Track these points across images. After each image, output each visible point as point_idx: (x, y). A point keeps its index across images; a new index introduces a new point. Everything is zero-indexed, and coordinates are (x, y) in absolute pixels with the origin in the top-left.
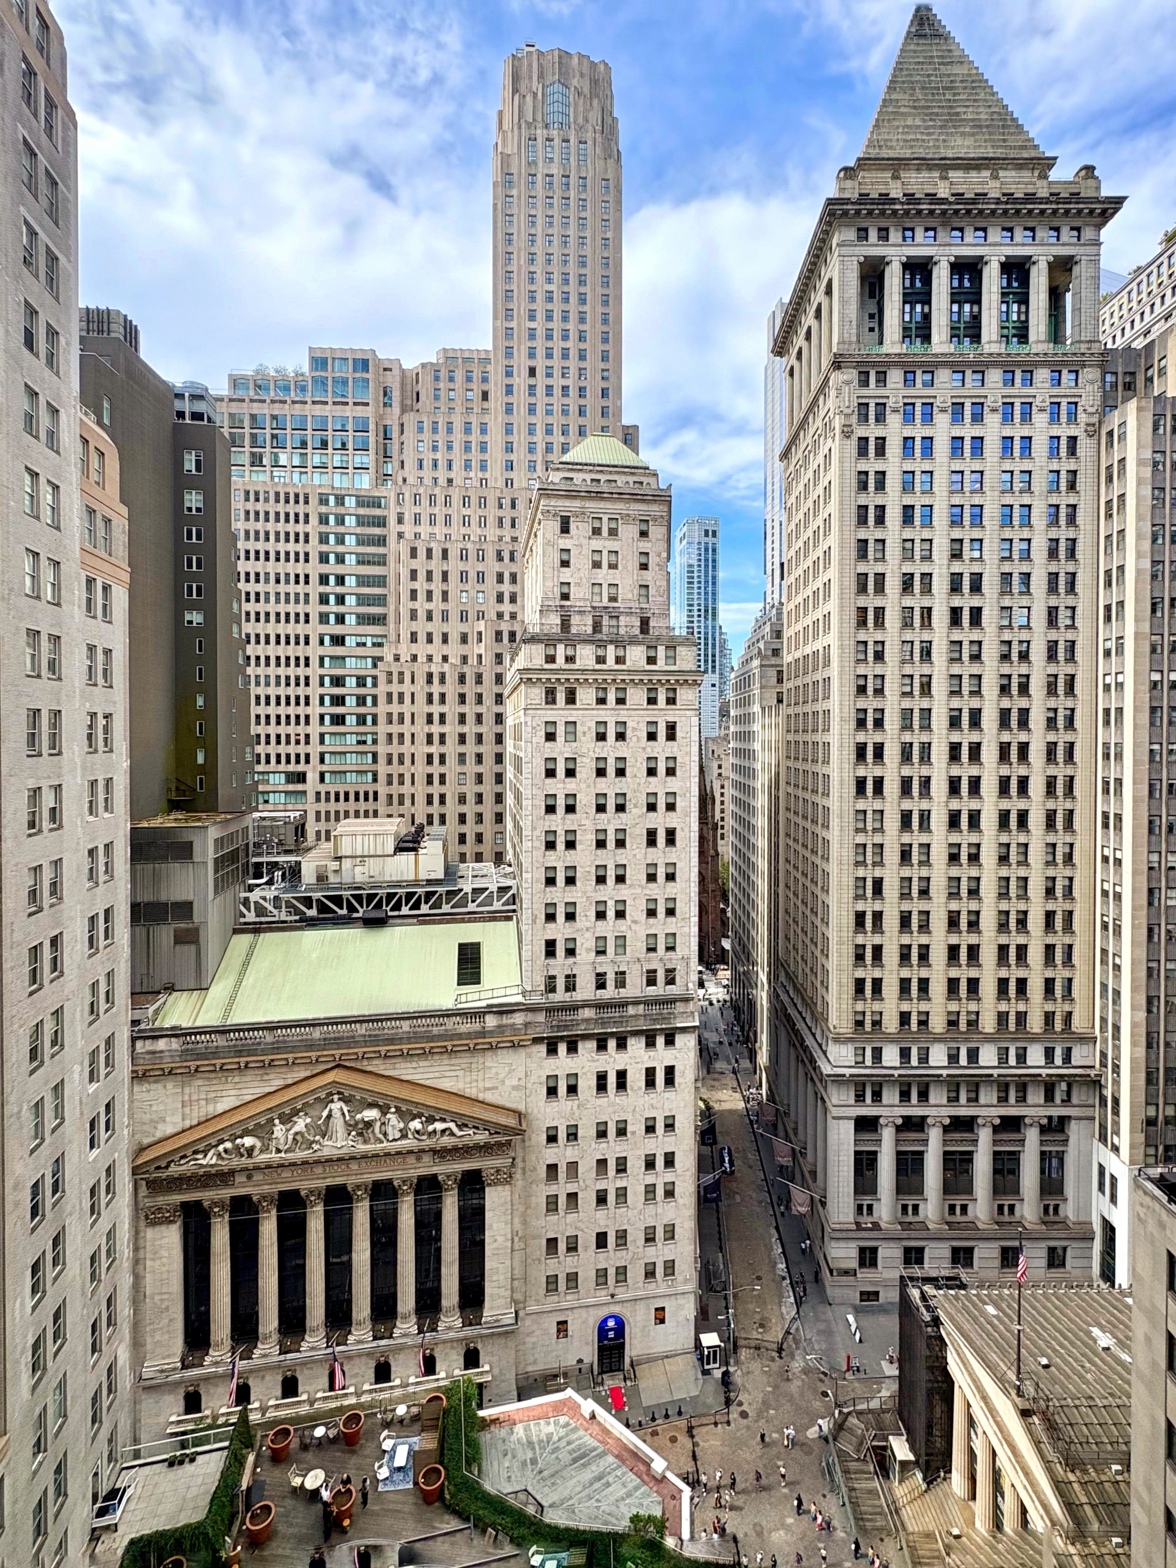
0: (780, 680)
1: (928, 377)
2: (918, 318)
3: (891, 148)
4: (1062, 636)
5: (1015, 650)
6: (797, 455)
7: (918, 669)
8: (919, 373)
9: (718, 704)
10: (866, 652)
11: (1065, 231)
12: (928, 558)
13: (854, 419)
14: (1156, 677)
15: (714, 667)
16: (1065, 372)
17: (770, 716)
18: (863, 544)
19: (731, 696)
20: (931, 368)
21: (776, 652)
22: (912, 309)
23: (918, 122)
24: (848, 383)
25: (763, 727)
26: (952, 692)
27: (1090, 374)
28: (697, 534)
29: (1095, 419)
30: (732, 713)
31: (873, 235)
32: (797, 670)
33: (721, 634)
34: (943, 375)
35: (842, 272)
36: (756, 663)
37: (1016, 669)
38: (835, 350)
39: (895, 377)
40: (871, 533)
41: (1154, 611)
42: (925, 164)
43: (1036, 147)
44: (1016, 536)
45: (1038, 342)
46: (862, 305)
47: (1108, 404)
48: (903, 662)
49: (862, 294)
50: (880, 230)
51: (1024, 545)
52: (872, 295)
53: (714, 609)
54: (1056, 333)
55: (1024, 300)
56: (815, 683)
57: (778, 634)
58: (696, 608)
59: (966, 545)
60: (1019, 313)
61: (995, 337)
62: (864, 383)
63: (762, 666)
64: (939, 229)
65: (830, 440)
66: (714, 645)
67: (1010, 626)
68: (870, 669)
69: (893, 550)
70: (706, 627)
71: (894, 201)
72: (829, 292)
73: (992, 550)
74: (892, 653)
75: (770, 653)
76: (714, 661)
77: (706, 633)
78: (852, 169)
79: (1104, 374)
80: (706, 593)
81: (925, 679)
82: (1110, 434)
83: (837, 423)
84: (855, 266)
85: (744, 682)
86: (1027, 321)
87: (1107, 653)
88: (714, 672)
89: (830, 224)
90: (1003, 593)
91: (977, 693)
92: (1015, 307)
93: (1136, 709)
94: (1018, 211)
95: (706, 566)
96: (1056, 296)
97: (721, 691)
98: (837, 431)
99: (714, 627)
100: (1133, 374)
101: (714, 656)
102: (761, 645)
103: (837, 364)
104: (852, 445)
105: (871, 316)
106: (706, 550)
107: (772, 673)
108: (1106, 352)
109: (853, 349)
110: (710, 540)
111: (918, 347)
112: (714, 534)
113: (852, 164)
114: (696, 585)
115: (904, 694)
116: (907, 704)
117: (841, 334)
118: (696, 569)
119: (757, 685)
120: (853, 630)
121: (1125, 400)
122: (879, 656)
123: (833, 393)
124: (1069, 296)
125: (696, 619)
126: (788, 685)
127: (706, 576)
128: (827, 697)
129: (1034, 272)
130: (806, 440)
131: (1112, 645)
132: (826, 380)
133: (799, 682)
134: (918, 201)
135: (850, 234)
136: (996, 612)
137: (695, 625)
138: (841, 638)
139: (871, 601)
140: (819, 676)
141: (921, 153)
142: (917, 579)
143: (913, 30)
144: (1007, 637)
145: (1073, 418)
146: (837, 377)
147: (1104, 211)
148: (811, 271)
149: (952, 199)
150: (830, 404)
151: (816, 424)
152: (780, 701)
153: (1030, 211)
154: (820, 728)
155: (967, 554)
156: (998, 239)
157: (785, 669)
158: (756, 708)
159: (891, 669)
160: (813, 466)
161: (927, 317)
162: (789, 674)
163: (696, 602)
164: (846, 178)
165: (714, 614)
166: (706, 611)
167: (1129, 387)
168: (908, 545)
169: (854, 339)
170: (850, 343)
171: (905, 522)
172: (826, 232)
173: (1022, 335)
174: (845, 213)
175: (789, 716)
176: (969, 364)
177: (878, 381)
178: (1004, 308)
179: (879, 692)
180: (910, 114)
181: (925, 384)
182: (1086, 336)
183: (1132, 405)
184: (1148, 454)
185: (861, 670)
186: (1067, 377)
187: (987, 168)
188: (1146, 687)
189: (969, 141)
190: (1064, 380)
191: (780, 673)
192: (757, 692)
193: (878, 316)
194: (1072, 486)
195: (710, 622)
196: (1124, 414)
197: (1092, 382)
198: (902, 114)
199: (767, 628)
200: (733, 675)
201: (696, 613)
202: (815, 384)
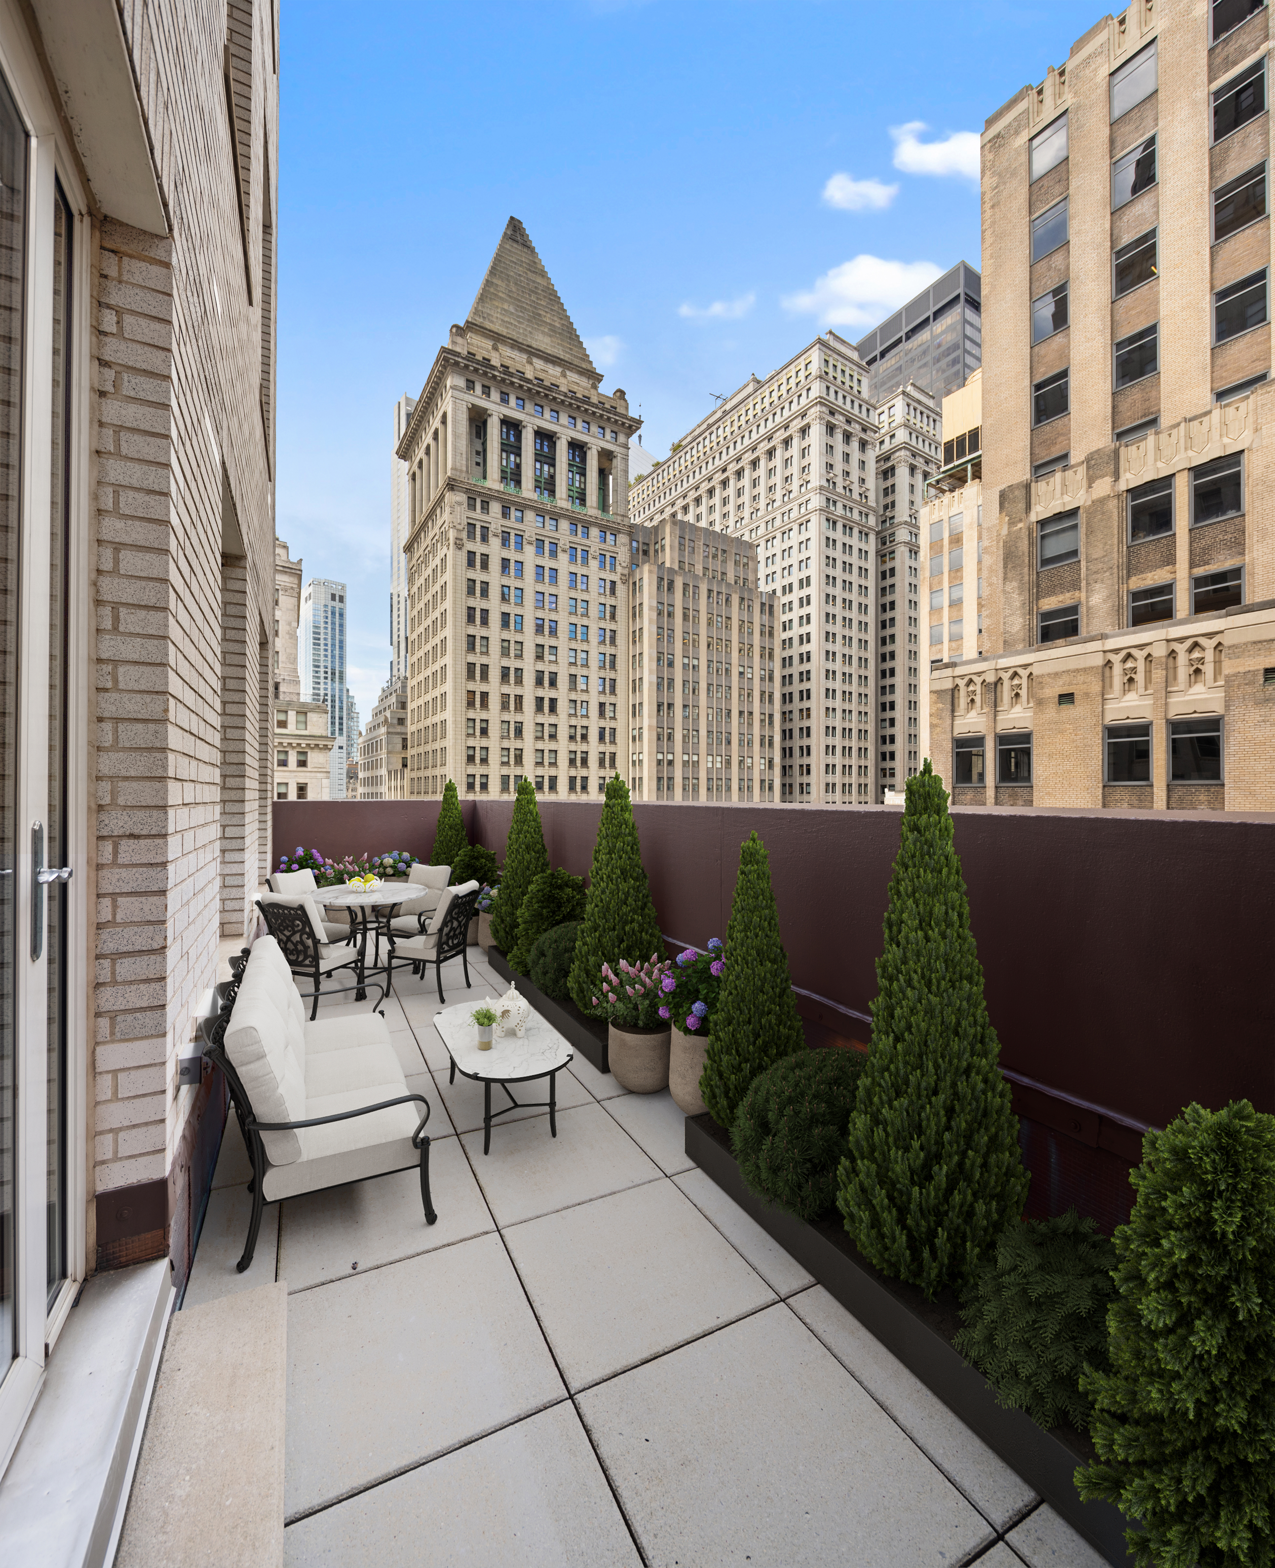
0: (405, 747)
1: (519, 514)
2: (513, 466)
3: (492, 322)
4: (608, 724)
5: (579, 731)
6: (419, 552)
7: (513, 744)
8: (513, 509)
9: (345, 767)
10: (474, 728)
11: (608, 432)
12: (520, 656)
13: (464, 535)
14: (660, 757)
15: (341, 730)
16: (608, 533)
17: (396, 779)
18: (471, 638)
19: (357, 757)
20: (522, 507)
21: (401, 721)
22: (508, 458)
23: (512, 309)
24: (460, 504)
25: (390, 789)
26: (537, 763)
27: (623, 539)
28: (324, 598)
29: (626, 572)
30: (361, 775)
31: (478, 389)
32: (419, 739)
33: (348, 697)
34: (530, 515)
35: (455, 410)
36: (383, 730)
37: (580, 747)
38: (449, 474)
39: (495, 508)
40: (478, 631)
41: (659, 711)
42: (516, 345)
43: (591, 363)
44: (579, 648)
45: (592, 507)
46: (471, 442)
47: (634, 564)
48: (502, 738)
49: (470, 433)
50: (483, 386)
51: (584, 655)
52: (478, 436)
53: (341, 673)
54: (604, 505)
55: (583, 473)
56: (434, 751)
57: (403, 705)
58: (322, 670)
59: (546, 649)
60: (580, 482)
61: (564, 496)
62: (472, 506)
63: (388, 733)
64: (527, 401)
65: (445, 548)
66: (341, 708)
67: (575, 715)
68: (478, 742)
69: (495, 647)
70: (333, 689)
71: (493, 368)
72: (444, 422)
73: (564, 656)
74: (494, 730)
75: (395, 721)
76: (341, 724)
77: (333, 696)
78: (461, 328)
79: (631, 540)
80: (333, 656)
81: (518, 752)
82: (634, 583)
83: (452, 534)
84: (465, 409)
85: (371, 747)
86: (585, 489)
87: (634, 738)
88: (341, 734)
89: (445, 367)
90: (570, 690)
91: (554, 764)
92: (577, 477)
93: (650, 778)
94: (578, 407)
95: (333, 629)
96: (603, 474)
97: (348, 754)
98: (452, 541)
99: (341, 690)
100: (648, 544)
101: (341, 718)
102: (388, 714)
103: (451, 485)
104: (463, 557)
105: (478, 453)
106: (333, 613)
107: (398, 740)
108: (632, 526)
109: (463, 477)
110: (337, 604)
111: (511, 489)
112: (341, 599)
113: (462, 324)
114: (322, 647)
115: (503, 763)
116: (505, 771)
117: (454, 462)
118: (322, 631)
119: (384, 750)
120: (464, 709)
121: (644, 563)
122: (484, 732)
123: (447, 510)
124: (611, 477)
125: (322, 680)
126: (411, 752)
127: (333, 639)
128: (444, 737)
129: (589, 453)
130: (426, 541)
131: (636, 732)
132: (442, 498)
133: (421, 750)
134: (511, 375)
135: (461, 382)
136: (566, 703)
137: (322, 686)
138: (455, 715)
139: (478, 687)
140: (437, 746)
141: (514, 335)
142: (512, 672)
143: (509, 233)
144: (573, 723)
145: (613, 569)
146: (449, 497)
147: (630, 426)
148: (430, 399)
149: (535, 382)
150: (444, 517)
151: (433, 531)
152: (405, 765)
153: (586, 410)
154: (439, 763)
155: (547, 657)
156: (566, 423)
157: (409, 737)
158: (383, 772)
159: (494, 742)
160: (432, 565)
161: (518, 466)
162: (413, 741)
163: (322, 664)
164: (457, 334)
165: (341, 678)
166: (333, 674)
167: (646, 553)
168: (506, 644)
169: (464, 469)
170: (461, 471)
171: (503, 626)
172: (442, 373)
173: (582, 498)
174: (457, 364)
175: (412, 779)
176: (548, 512)
177: (482, 508)
178: (570, 475)
179: (484, 761)
180: (506, 301)
181: (517, 520)
182: (621, 511)
183: (646, 568)
184: (655, 604)
185: (471, 743)
186: (610, 538)
187: (559, 365)
188: (655, 763)
189: (547, 340)
190: (608, 540)
191: (405, 740)
192: (384, 756)
193: (482, 453)
194: (613, 617)
195: (337, 685)
196: (641, 573)
197: (624, 545)
198: (501, 298)
199: (393, 699)
200: (361, 740)
201: (322, 675)
202: (434, 496)
